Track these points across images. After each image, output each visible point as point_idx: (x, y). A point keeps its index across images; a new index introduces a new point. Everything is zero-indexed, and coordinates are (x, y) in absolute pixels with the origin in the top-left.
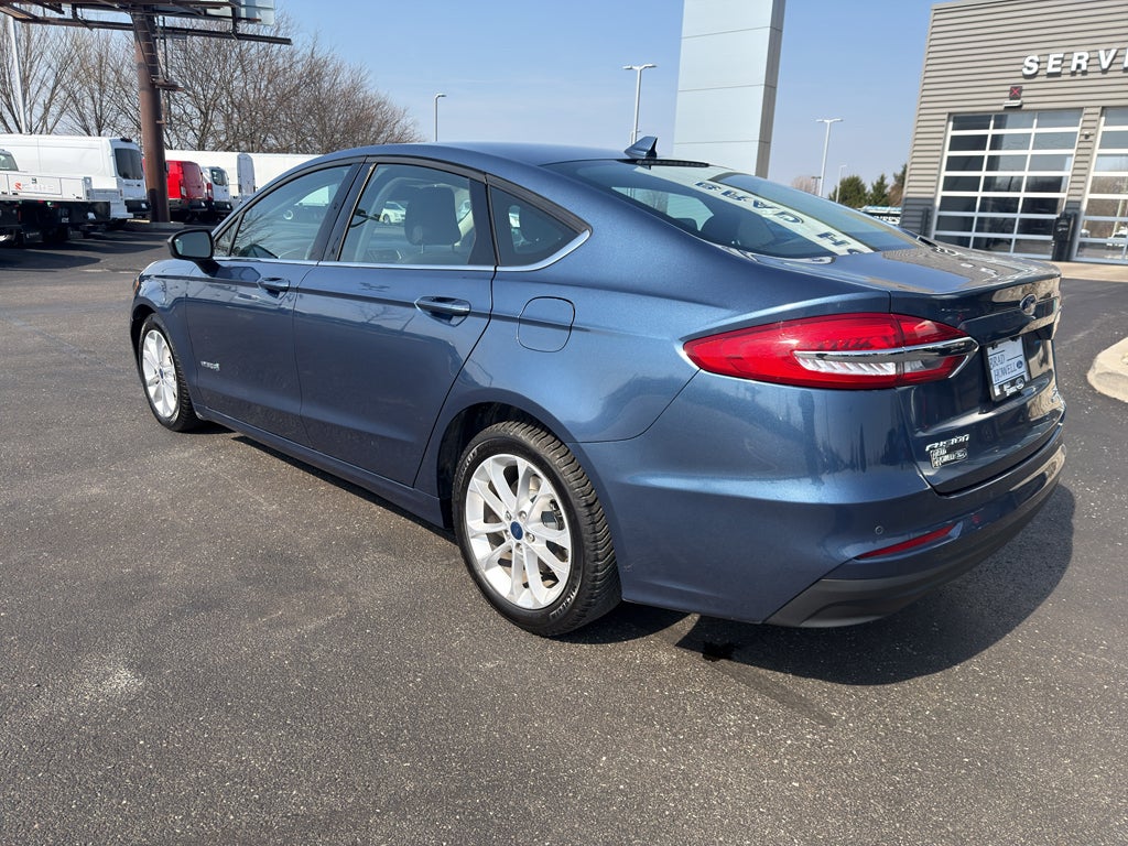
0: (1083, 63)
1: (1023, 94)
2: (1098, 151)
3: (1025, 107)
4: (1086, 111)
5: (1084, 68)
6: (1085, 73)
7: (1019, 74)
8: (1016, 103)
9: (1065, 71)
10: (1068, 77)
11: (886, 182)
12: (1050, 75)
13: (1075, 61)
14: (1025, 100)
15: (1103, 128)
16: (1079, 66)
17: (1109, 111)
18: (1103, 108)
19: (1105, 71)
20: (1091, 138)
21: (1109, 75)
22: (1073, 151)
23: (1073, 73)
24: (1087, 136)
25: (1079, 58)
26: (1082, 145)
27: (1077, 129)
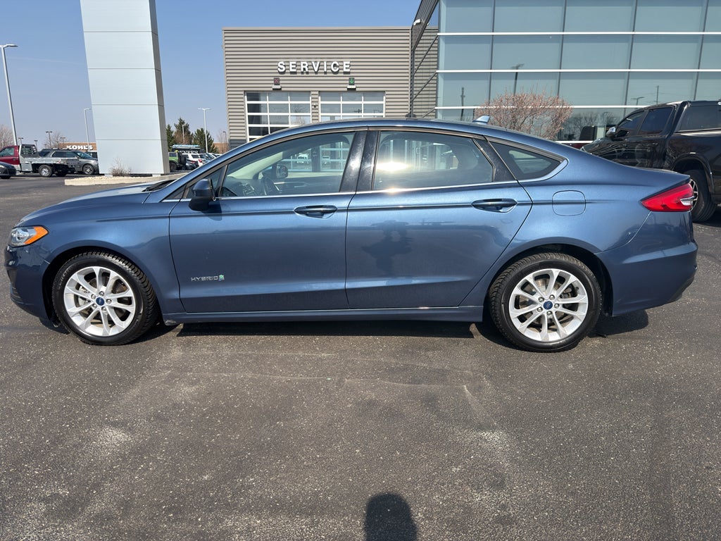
0: (306, 67)
1: (281, 82)
2: (321, 114)
3: (283, 89)
4: (312, 93)
5: (307, 70)
6: (307, 73)
7: (277, 71)
8: (278, 87)
9: (298, 71)
10: (300, 75)
11: (172, 129)
12: (291, 73)
13: (302, 67)
14: (283, 86)
15: (321, 102)
16: (304, 69)
17: (322, 93)
18: (319, 91)
19: (316, 73)
20: (317, 107)
21: (319, 75)
22: (310, 114)
23: (302, 73)
24: (315, 106)
25: (304, 65)
26: (314, 111)
27: (310, 102)
